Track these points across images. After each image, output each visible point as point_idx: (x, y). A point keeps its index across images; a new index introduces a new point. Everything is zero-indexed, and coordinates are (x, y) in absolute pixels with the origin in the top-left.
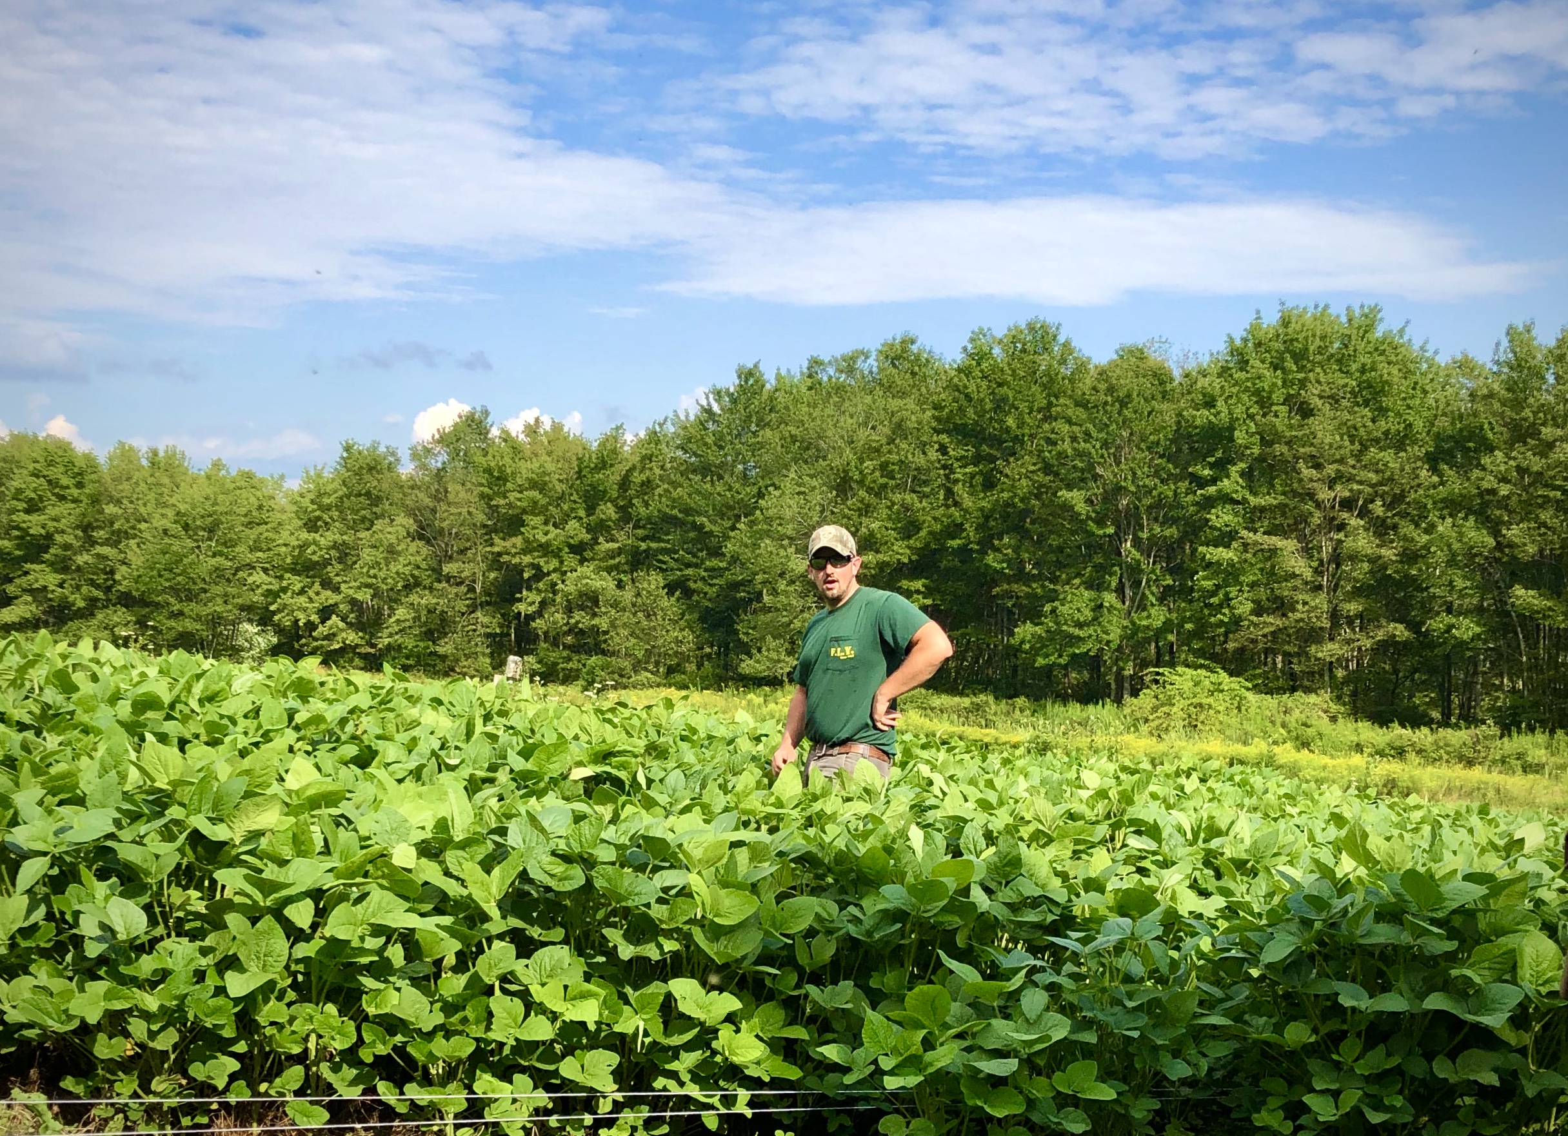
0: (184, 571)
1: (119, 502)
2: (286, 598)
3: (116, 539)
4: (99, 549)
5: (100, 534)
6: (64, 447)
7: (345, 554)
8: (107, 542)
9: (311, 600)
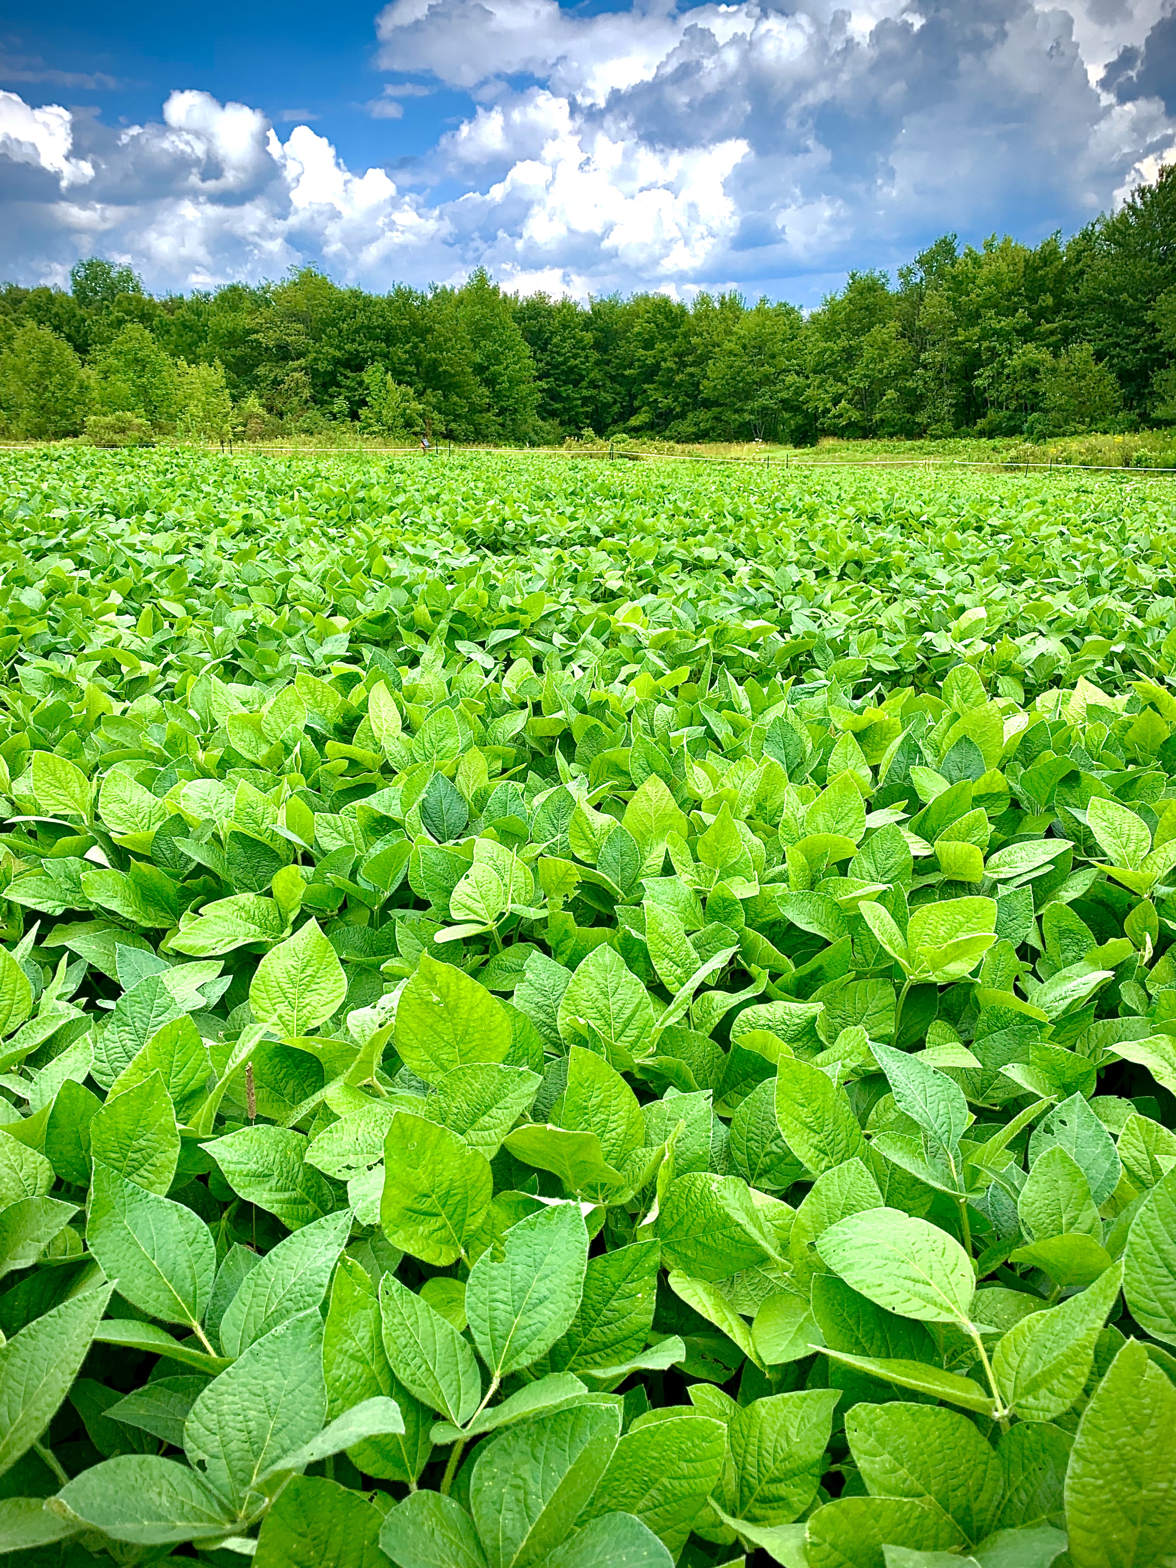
0: (743, 379)
1: (701, 335)
2: (808, 392)
3: (701, 361)
4: (689, 370)
5: (690, 358)
6: (666, 301)
7: (850, 356)
8: (693, 364)
9: (827, 392)
